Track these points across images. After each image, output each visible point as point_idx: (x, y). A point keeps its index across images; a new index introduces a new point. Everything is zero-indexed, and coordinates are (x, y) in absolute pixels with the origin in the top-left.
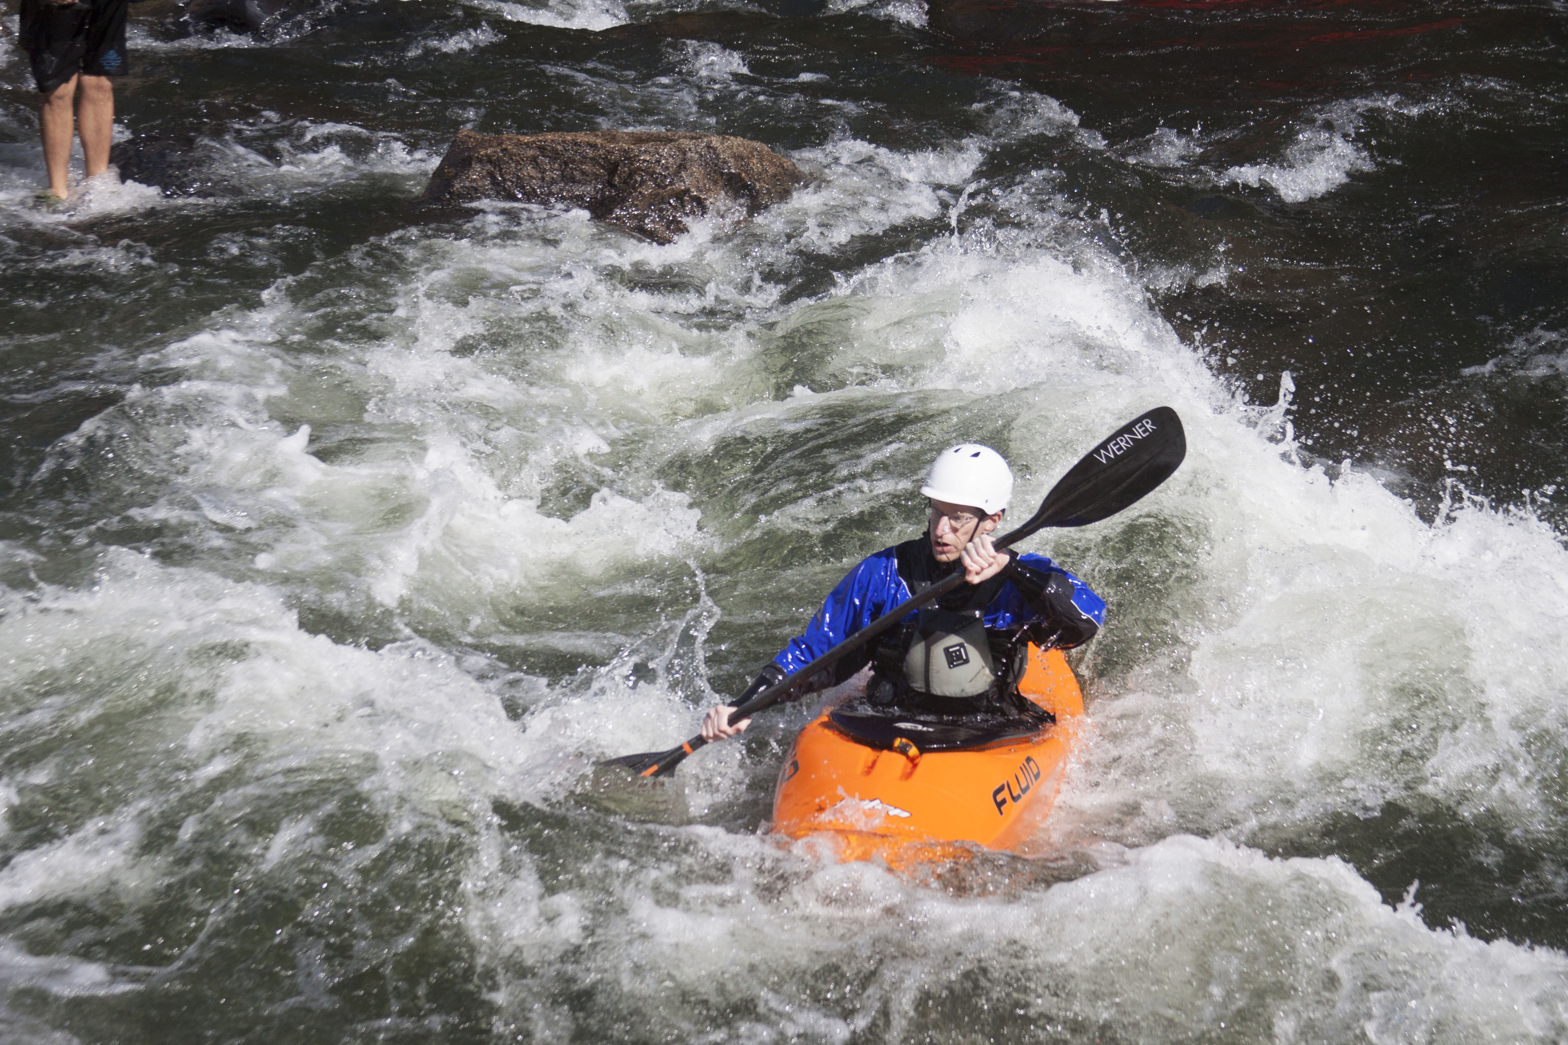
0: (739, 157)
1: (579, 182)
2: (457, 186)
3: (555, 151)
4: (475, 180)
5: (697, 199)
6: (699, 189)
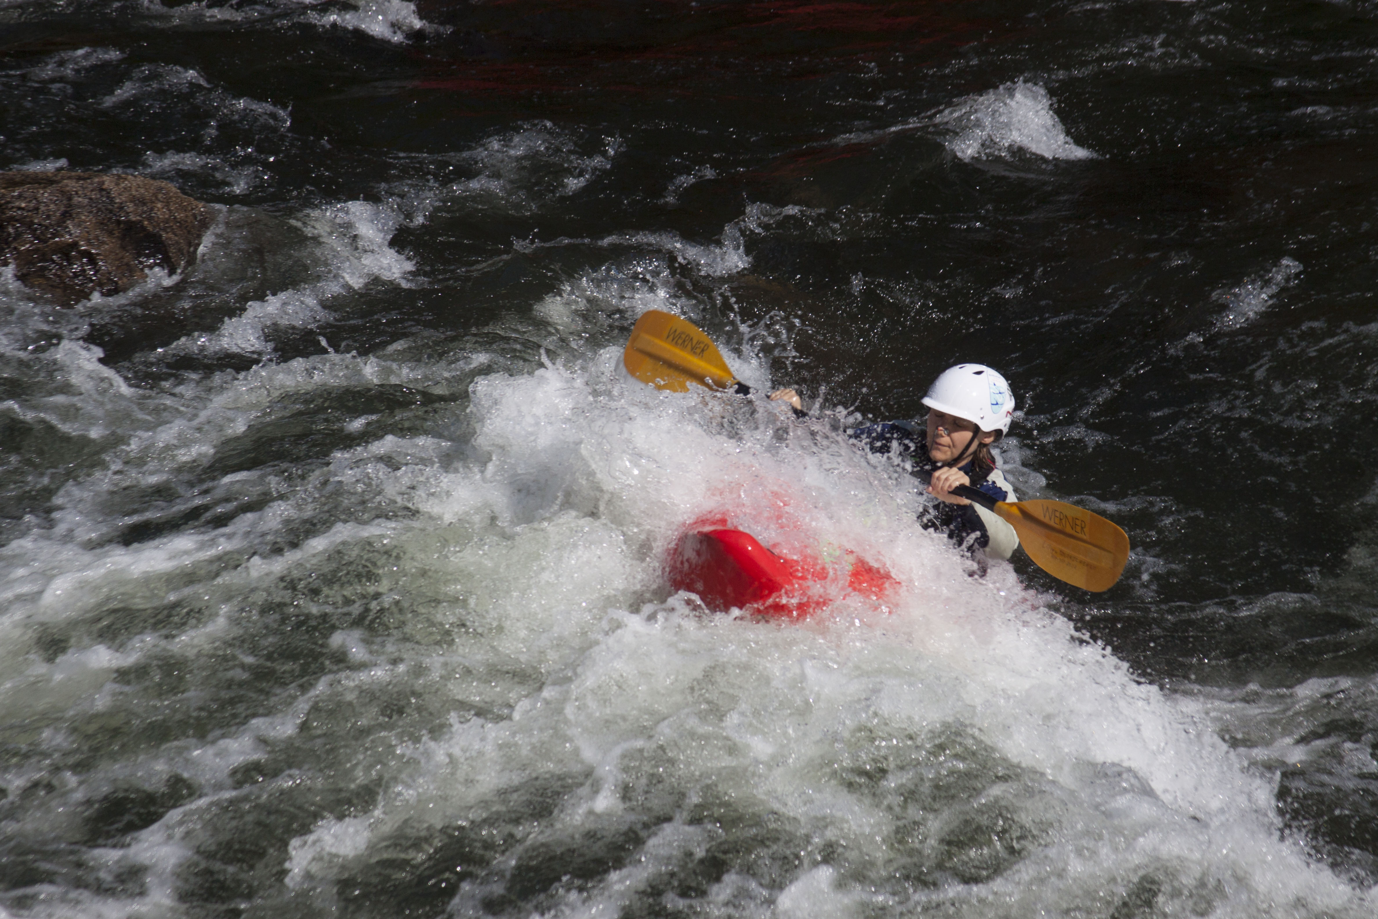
0: (141, 201)
5: (87, 254)
6: (89, 243)
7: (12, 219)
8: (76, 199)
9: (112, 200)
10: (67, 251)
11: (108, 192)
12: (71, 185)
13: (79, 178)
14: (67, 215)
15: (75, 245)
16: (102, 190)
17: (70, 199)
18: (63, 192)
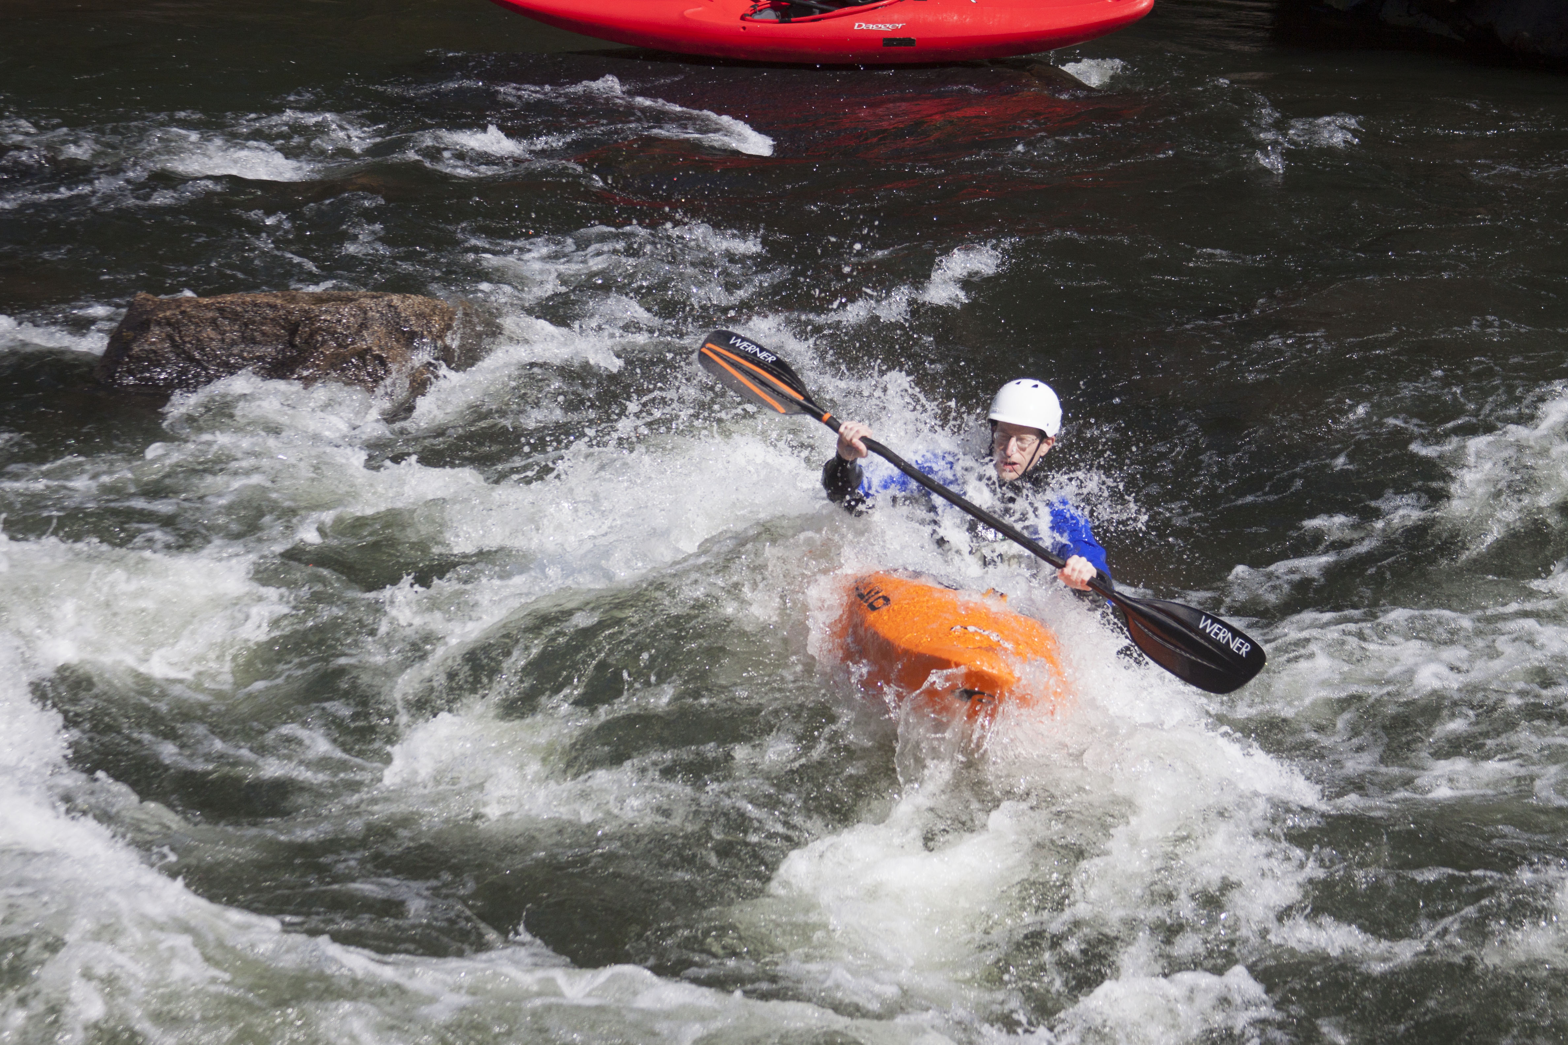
1: (260, 343)
2: (136, 349)
3: (236, 313)
4: (154, 343)
5: (379, 358)
6: (381, 348)
7: (320, 328)
8: (370, 314)
9: (398, 315)
10: (362, 355)
11: (396, 308)
12: (367, 302)
13: (373, 297)
14: (363, 326)
15: (369, 349)
16: (390, 306)
17: (365, 313)
18: (360, 308)
